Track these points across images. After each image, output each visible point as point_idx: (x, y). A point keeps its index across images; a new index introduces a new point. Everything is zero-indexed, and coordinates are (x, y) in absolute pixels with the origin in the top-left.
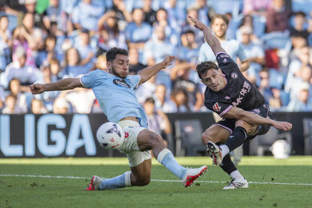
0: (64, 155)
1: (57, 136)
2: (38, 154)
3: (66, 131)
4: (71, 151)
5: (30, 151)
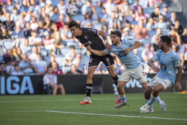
0: (19, 94)
3: (20, 84)
4: (22, 92)
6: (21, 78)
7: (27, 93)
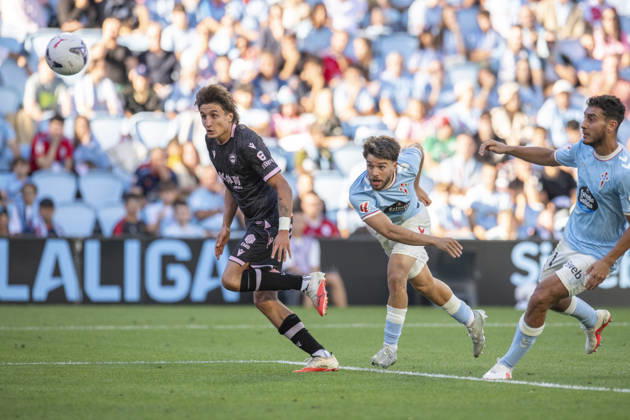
1: (177, 273)
2: (146, 300)
3: (192, 266)
4: (199, 294)
5: (132, 293)
6: (195, 246)
7: (214, 298)
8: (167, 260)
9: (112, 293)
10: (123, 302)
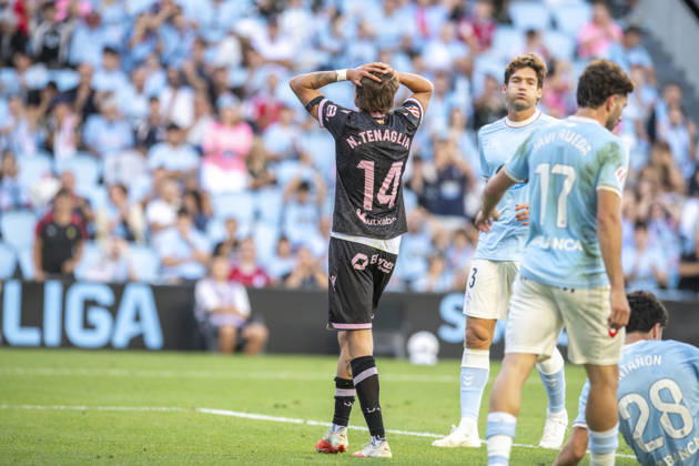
0: (109, 346)
1: (100, 317)
2: (66, 343)
3: (114, 310)
5: (52, 335)
6: (118, 289)
7: (137, 344)
8: (89, 304)
9: (31, 336)
10: (43, 345)
